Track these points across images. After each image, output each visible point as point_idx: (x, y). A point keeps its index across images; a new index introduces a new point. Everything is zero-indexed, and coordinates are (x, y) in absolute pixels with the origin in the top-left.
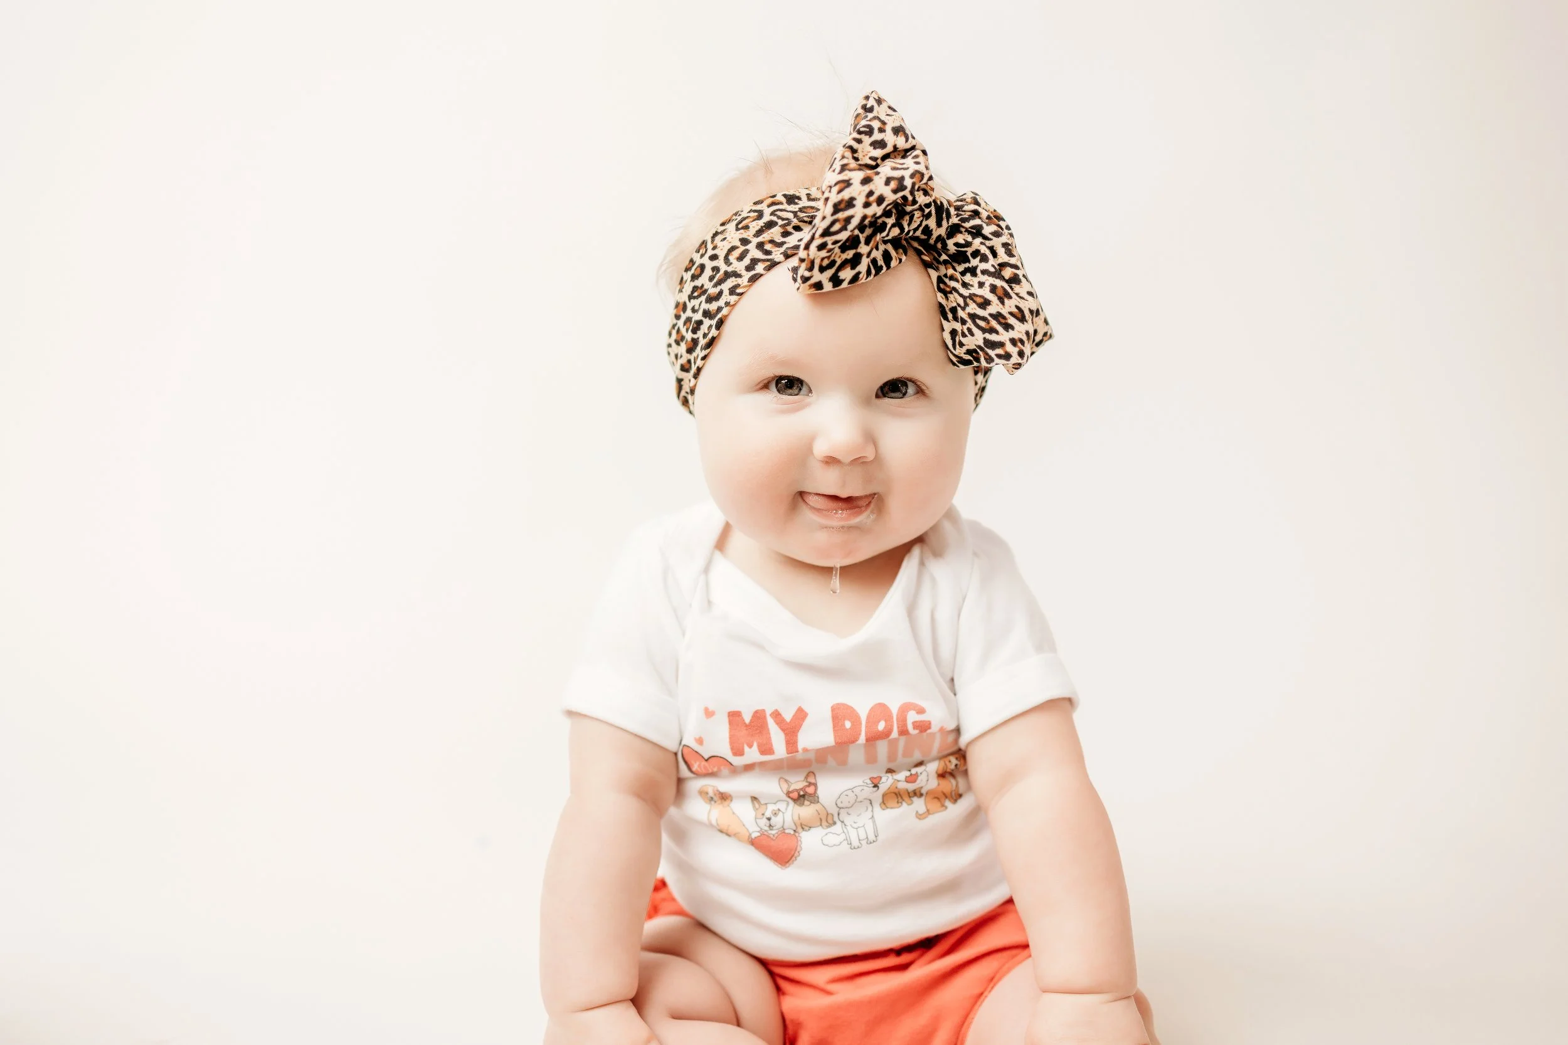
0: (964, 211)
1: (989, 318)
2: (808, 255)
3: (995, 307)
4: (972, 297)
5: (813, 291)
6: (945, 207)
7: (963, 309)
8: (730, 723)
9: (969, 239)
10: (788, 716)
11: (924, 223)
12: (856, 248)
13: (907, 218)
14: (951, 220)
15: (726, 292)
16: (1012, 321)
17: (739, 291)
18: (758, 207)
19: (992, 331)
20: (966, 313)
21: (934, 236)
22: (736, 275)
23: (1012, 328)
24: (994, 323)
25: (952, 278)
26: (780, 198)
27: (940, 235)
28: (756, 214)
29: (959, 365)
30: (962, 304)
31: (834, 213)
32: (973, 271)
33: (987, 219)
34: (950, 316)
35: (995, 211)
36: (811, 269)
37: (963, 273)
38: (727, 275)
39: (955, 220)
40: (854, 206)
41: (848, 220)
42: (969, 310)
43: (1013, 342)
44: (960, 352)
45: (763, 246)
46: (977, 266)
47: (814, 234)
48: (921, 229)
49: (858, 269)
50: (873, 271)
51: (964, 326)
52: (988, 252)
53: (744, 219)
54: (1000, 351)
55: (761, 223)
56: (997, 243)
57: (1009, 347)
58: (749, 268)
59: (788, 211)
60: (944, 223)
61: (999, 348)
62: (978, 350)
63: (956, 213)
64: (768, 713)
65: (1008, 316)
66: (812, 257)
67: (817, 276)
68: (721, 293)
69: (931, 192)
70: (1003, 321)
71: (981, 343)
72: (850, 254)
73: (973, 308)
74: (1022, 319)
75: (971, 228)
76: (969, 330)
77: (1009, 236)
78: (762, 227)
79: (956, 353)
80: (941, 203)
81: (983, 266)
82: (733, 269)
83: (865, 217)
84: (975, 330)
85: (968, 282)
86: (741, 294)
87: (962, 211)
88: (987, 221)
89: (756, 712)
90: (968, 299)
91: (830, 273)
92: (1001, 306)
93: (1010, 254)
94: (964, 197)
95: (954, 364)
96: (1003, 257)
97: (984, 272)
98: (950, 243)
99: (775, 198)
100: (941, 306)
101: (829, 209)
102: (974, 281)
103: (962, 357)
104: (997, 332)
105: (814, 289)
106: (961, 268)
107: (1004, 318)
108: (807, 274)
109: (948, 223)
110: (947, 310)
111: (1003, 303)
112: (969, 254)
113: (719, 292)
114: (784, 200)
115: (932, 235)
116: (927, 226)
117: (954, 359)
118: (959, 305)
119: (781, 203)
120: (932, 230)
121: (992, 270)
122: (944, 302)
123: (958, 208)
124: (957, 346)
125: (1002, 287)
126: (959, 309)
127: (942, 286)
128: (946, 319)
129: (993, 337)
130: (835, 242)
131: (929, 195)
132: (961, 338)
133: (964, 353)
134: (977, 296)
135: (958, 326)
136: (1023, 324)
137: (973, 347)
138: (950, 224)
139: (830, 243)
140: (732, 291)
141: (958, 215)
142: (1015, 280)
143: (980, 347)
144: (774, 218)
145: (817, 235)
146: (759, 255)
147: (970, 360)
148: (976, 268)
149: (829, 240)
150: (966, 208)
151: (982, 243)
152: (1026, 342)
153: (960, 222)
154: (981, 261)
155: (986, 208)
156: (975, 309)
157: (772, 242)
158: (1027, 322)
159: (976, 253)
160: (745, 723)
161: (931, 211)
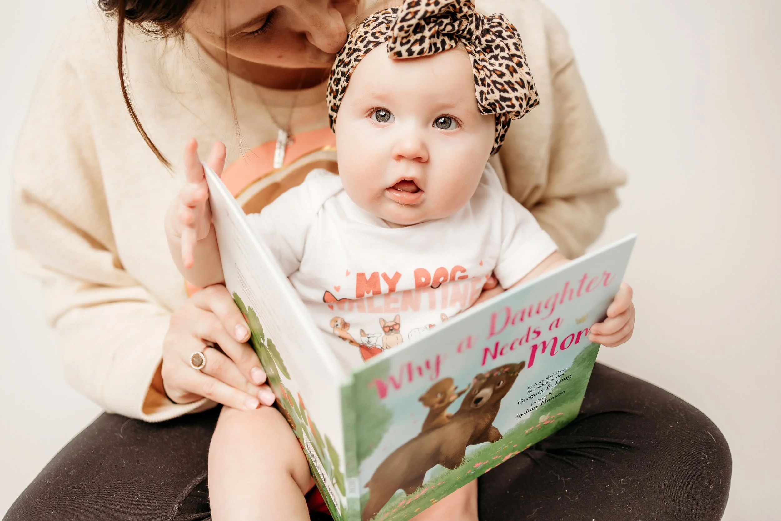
0: (493, 22)
1: (504, 84)
2: (393, 34)
3: (508, 77)
4: (494, 71)
5: (396, 57)
6: (482, 18)
7: (489, 78)
8: (358, 280)
9: (494, 38)
10: (391, 276)
11: (468, 27)
12: (422, 32)
13: (458, 22)
14: (484, 27)
15: (353, 60)
16: (517, 86)
17: (359, 58)
18: (377, 15)
19: (505, 91)
20: (490, 80)
21: (474, 36)
22: (359, 50)
23: (517, 90)
24: (506, 87)
25: (483, 60)
26: (390, 10)
27: (477, 36)
28: (375, 18)
29: (484, 113)
30: (489, 75)
31: (408, 8)
32: (496, 57)
33: (506, 28)
34: (480, 82)
35: (512, 25)
36: (394, 42)
37: (490, 59)
38: (355, 50)
39: (487, 26)
40: (420, 5)
41: (416, 13)
42: (492, 78)
43: (517, 98)
44: (485, 103)
45: (375, 34)
46: (499, 54)
47: (396, 21)
48: (466, 30)
49: (423, 45)
50: (433, 49)
51: (489, 88)
52: (505, 46)
53: (368, 21)
54: (509, 103)
55: (376, 23)
56: (510, 42)
57: (514, 101)
58: (365, 46)
59: (392, 17)
60: (480, 28)
61: (508, 101)
62: (496, 103)
63: (488, 22)
64: (380, 274)
65: (515, 83)
66: (395, 35)
67: (398, 48)
68: (350, 61)
69: (472, 8)
70: (511, 85)
71: (498, 98)
72: (418, 36)
73: (495, 77)
74: (523, 86)
75: (496, 32)
76: (492, 90)
77: (518, 40)
78: (376, 25)
79: (483, 104)
80: (480, 16)
81: (502, 54)
82: (357, 47)
83: (426, 12)
84: (495, 90)
85: (493, 63)
86: (359, 60)
87: (492, 22)
88: (506, 29)
89: (374, 273)
90: (492, 72)
91: (407, 47)
92: (511, 77)
93: (517, 49)
94: (494, 15)
95: (481, 112)
96: (513, 51)
97: (503, 58)
98: (483, 40)
99: (387, 11)
100: (475, 76)
101: (406, 5)
102: (497, 63)
103: (486, 107)
104: (508, 92)
105: (396, 56)
106: (489, 56)
107: (513, 84)
108: (393, 46)
109: (483, 28)
110: (478, 79)
111: (512, 75)
112: (493, 47)
113: (349, 61)
114: (391, 11)
115: (473, 35)
116: (470, 29)
117: (481, 109)
118: (487, 76)
119: (389, 13)
120: (473, 32)
121: (507, 56)
122: (477, 74)
123: (489, 20)
124: (484, 100)
125: (513, 66)
126: (487, 78)
127: (476, 65)
128: (478, 84)
129: (505, 95)
130: (409, 26)
131: (471, 9)
132: (487, 95)
133: (488, 105)
134: (498, 70)
135: (485, 89)
136: (523, 89)
137: (493, 101)
138: (484, 28)
139: (405, 26)
140: (356, 60)
141: (489, 24)
142: (519, 64)
143: (497, 101)
144: (384, 20)
145: (398, 22)
146: (372, 39)
147: (490, 110)
148: (498, 55)
149: (405, 24)
150: (494, 20)
151: (501, 41)
152: (524, 100)
153: (489, 28)
154: (501, 51)
155: (507, 22)
156: (496, 78)
157: (380, 32)
158: (525, 88)
159: (497, 47)
160: (366, 280)
161: (472, 19)
